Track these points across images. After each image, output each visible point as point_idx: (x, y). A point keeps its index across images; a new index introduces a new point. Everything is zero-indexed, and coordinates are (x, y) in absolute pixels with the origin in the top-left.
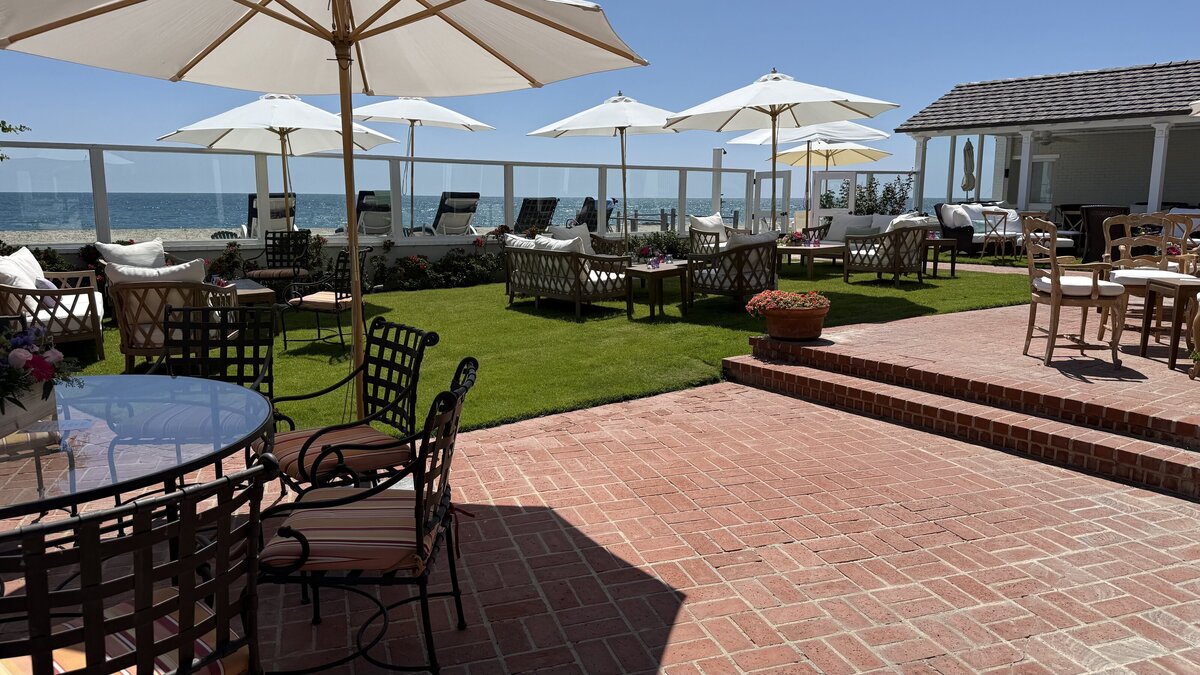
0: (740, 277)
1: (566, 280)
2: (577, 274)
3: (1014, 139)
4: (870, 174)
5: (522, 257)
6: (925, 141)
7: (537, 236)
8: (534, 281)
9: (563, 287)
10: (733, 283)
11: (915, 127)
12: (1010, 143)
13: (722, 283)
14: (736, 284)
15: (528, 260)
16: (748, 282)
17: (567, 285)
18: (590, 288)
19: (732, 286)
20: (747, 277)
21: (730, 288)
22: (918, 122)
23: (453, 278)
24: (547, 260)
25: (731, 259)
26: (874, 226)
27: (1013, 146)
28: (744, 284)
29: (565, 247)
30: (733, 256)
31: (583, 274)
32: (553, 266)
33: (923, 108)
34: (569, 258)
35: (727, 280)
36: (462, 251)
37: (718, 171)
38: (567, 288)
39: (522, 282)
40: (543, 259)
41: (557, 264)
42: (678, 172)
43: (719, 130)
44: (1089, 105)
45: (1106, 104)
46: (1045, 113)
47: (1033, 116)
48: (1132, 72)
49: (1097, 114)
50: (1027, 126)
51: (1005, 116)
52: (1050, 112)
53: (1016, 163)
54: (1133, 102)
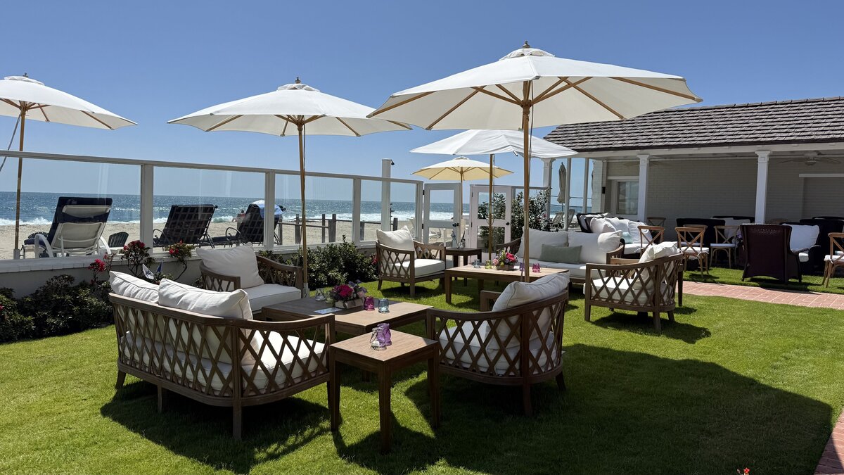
0: (524, 355)
1: (215, 370)
2: (237, 356)
3: (608, 163)
5: (135, 315)
7: (164, 281)
8: (156, 361)
9: (209, 380)
10: (512, 363)
12: (605, 166)
13: (492, 364)
14: (517, 366)
15: (147, 323)
16: (535, 361)
17: (216, 378)
18: (260, 381)
19: (511, 368)
20: (534, 353)
21: (508, 370)
23: (50, 320)
24: (178, 327)
25: (509, 324)
26: (572, 243)
27: (608, 168)
28: (531, 364)
29: (213, 308)
30: (514, 319)
31: (248, 358)
32: (191, 339)
34: (222, 329)
35: (502, 359)
36: (70, 279)
37: (387, 181)
38: (217, 383)
39: (137, 357)
40: (172, 324)
41: (197, 337)
42: (352, 180)
43: (430, 127)
44: (697, 135)
45: (712, 134)
46: (661, 140)
47: (650, 142)
48: (718, 110)
49: (710, 142)
50: (645, 151)
51: (625, 142)
52: (665, 140)
53: (609, 182)
54: (736, 133)
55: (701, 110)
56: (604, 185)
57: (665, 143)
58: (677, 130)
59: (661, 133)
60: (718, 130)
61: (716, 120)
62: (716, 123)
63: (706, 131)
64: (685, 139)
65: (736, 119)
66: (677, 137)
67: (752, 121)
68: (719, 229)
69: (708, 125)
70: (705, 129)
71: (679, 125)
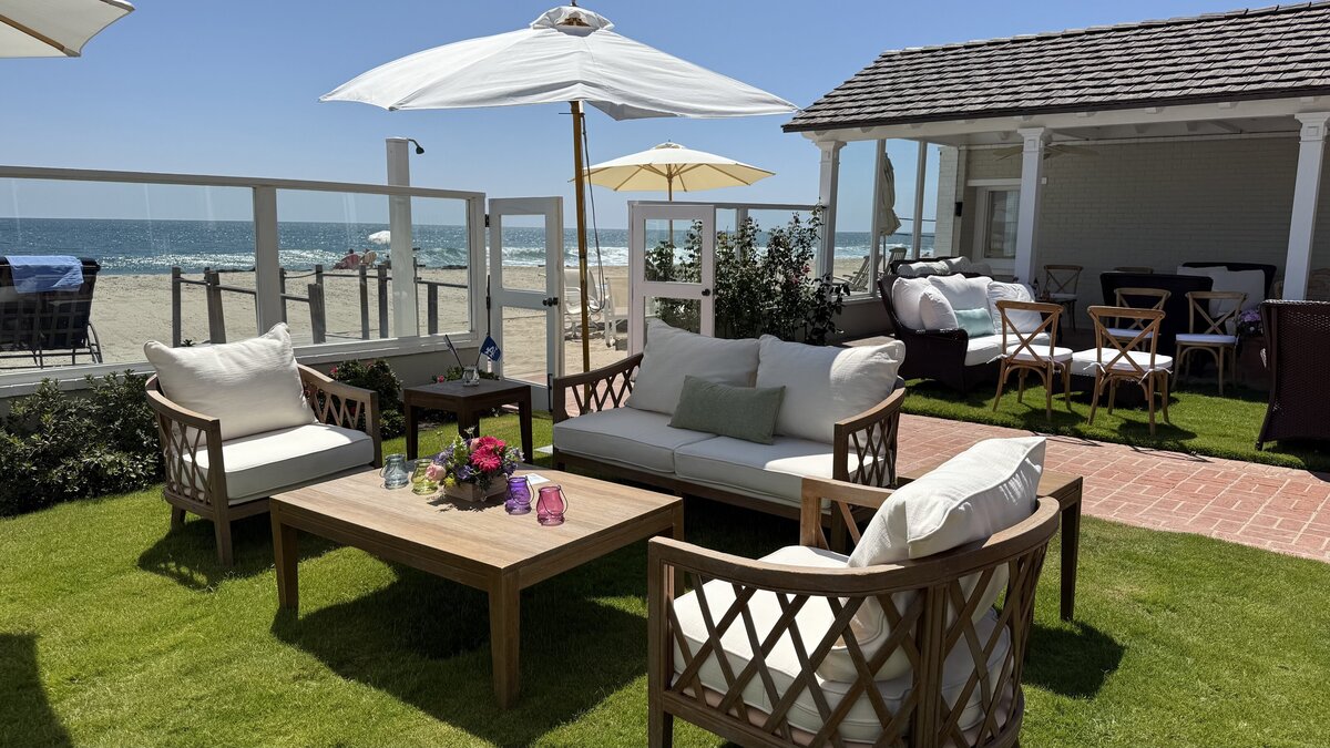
3: (969, 151)
4: (742, 208)
6: (837, 150)
11: (819, 120)
12: (964, 158)
22: (824, 113)
27: (968, 162)
33: (830, 90)
37: (403, 193)
44: (1156, 78)
45: (1191, 75)
46: (1071, 92)
47: (1048, 98)
48: (1207, 24)
49: (1186, 92)
50: (1037, 118)
51: (991, 99)
52: (1081, 91)
53: (971, 192)
54: (1249, 70)
55: (1168, 25)
56: (960, 199)
57: (1081, 99)
58: (1110, 70)
59: (1074, 77)
60: (1208, 66)
61: (1203, 44)
62: (1203, 51)
63: (1179, 68)
64: (1127, 89)
65: (1249, 40)
66: (1108, 86)
67: (1289, 43)
68: (1198, 301)
69: (1185, 56)
70: (1175, 65)
71: (1116, 59)
